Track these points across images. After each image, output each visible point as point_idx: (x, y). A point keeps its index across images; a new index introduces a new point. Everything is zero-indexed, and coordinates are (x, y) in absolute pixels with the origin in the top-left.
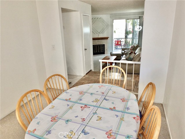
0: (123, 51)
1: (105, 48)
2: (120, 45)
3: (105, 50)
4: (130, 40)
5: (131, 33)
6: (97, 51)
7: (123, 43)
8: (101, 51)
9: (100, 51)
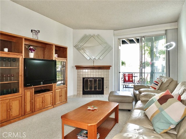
0: (136, 90)
1: (105, 84)
2: (132, 81)
3: (105, 87)
4: (148, 75)
5: (148, 65)
6: (91, 88)
7: (137, 79)
8: (97, 90)
9: (95, 88)
